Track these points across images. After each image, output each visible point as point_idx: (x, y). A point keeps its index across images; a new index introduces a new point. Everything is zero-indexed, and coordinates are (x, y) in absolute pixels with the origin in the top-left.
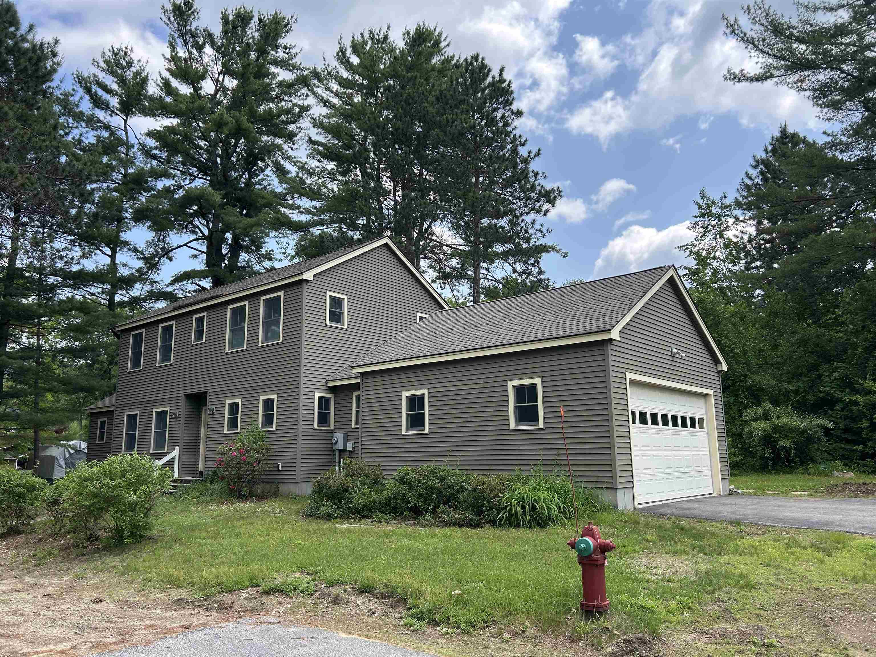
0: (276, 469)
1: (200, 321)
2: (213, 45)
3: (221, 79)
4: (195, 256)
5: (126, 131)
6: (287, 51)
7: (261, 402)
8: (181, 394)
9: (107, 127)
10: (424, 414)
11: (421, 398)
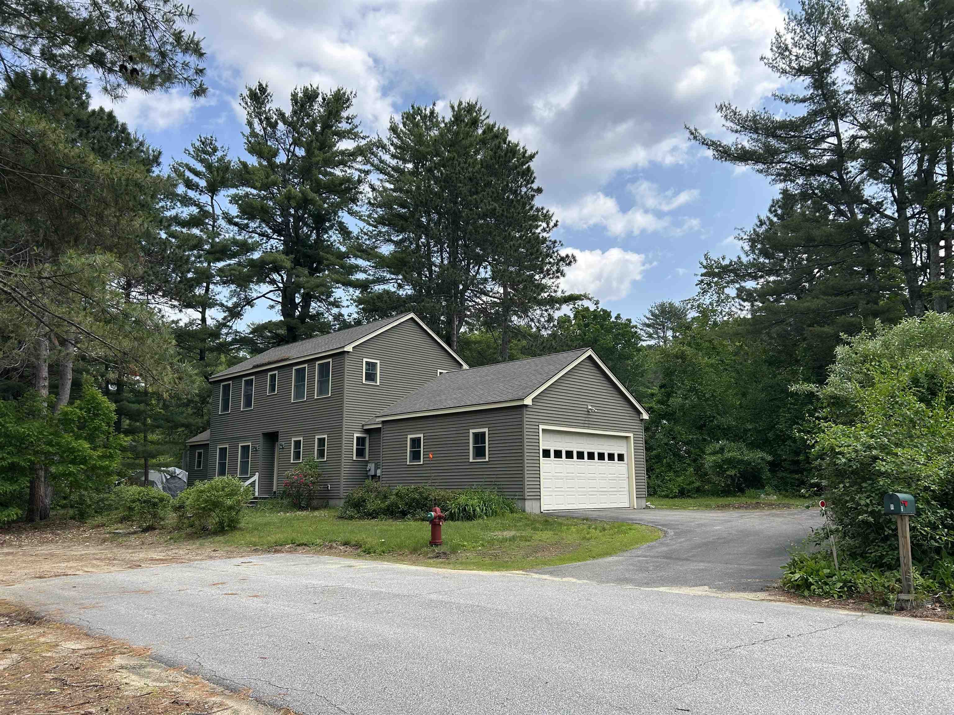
0: (326, 489)
1: (273, 377)
2: (285, 122)
3: (292, 149)
4: (272, 307)
5: (212, 206)
6: (350, 121)
7: (316, 440)
8: (260, 432)
9: (198, 205)
10: (420, 451)
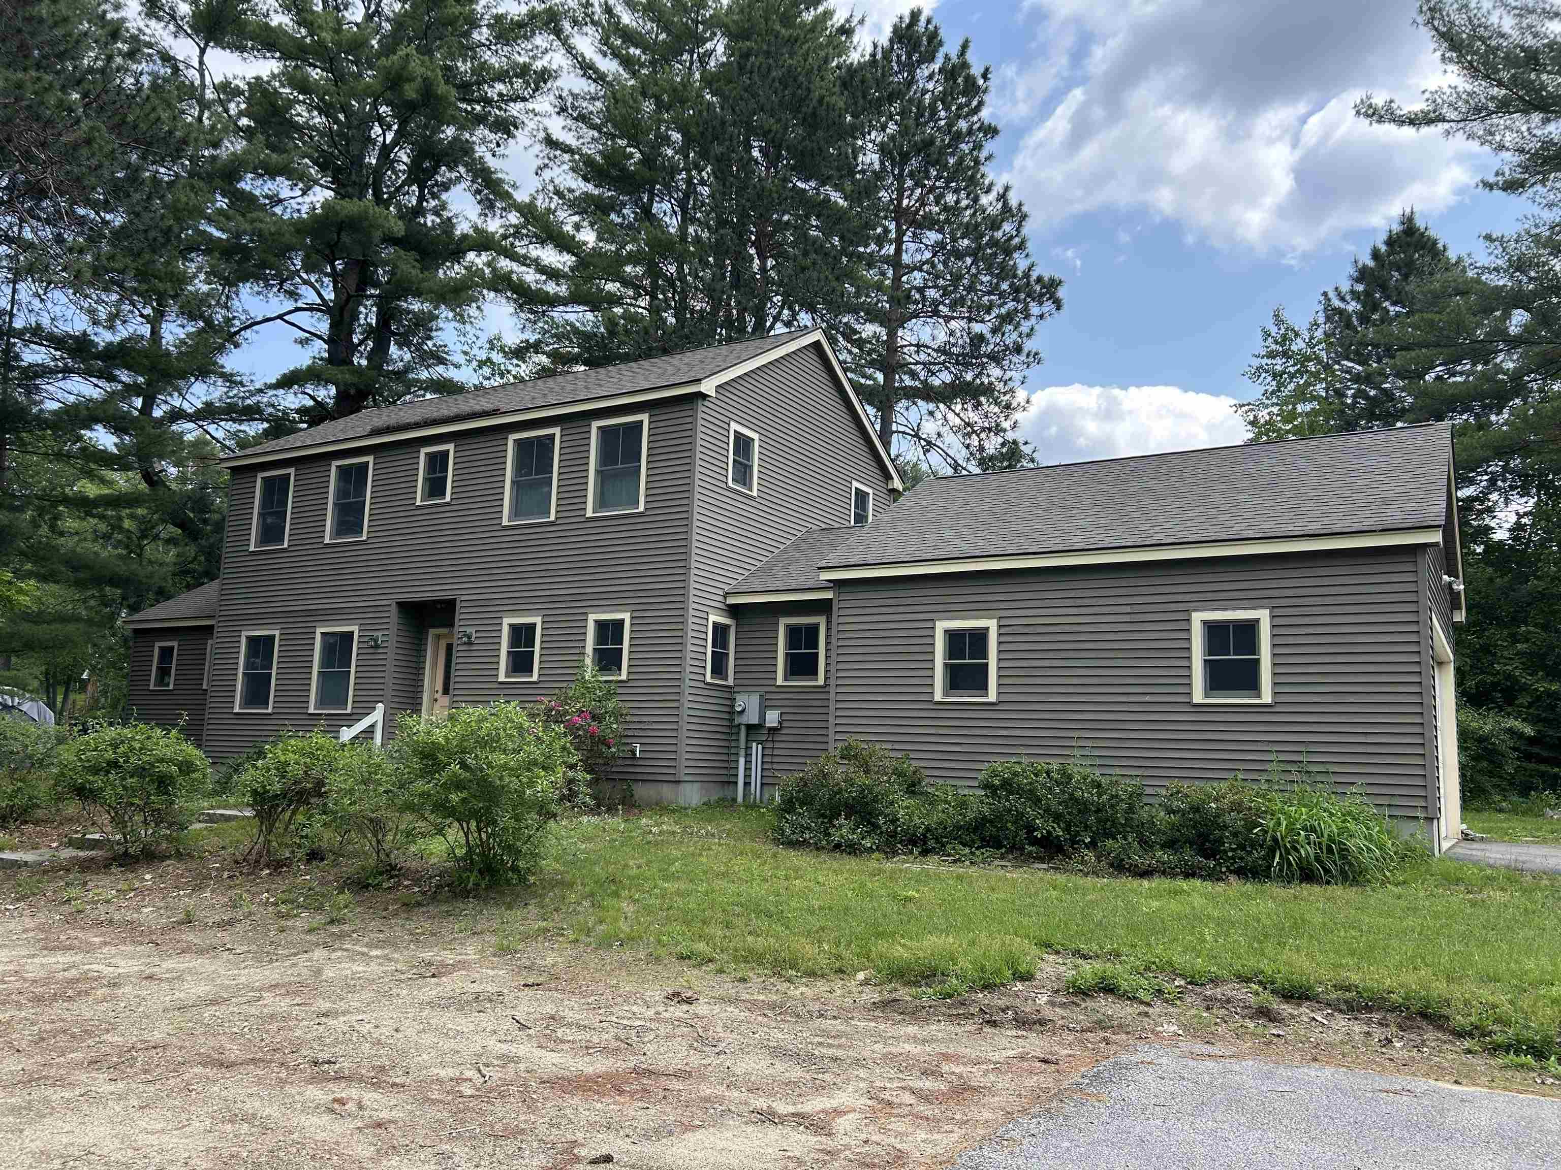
0: (630, 755)
1: (438, 462)
4: (303, 342)
5: (201, 72)
7: (591, 625)
8: (390, 600)
9: (164, 58)
10: (986, 665)
11: (980, 636)
